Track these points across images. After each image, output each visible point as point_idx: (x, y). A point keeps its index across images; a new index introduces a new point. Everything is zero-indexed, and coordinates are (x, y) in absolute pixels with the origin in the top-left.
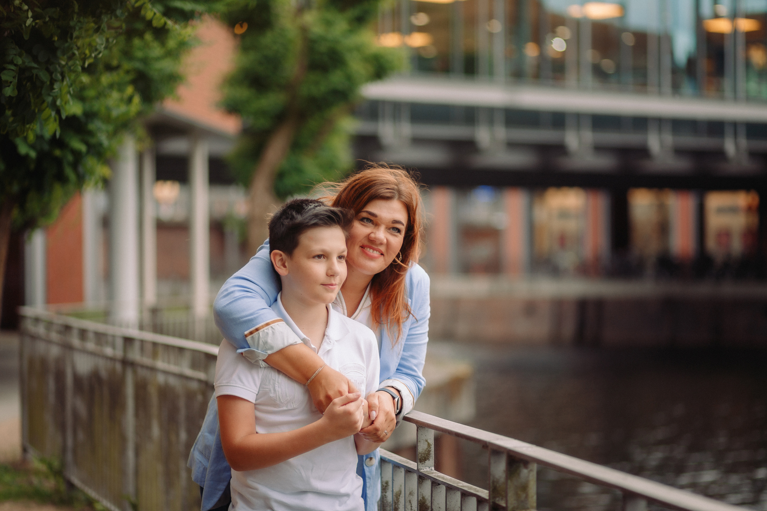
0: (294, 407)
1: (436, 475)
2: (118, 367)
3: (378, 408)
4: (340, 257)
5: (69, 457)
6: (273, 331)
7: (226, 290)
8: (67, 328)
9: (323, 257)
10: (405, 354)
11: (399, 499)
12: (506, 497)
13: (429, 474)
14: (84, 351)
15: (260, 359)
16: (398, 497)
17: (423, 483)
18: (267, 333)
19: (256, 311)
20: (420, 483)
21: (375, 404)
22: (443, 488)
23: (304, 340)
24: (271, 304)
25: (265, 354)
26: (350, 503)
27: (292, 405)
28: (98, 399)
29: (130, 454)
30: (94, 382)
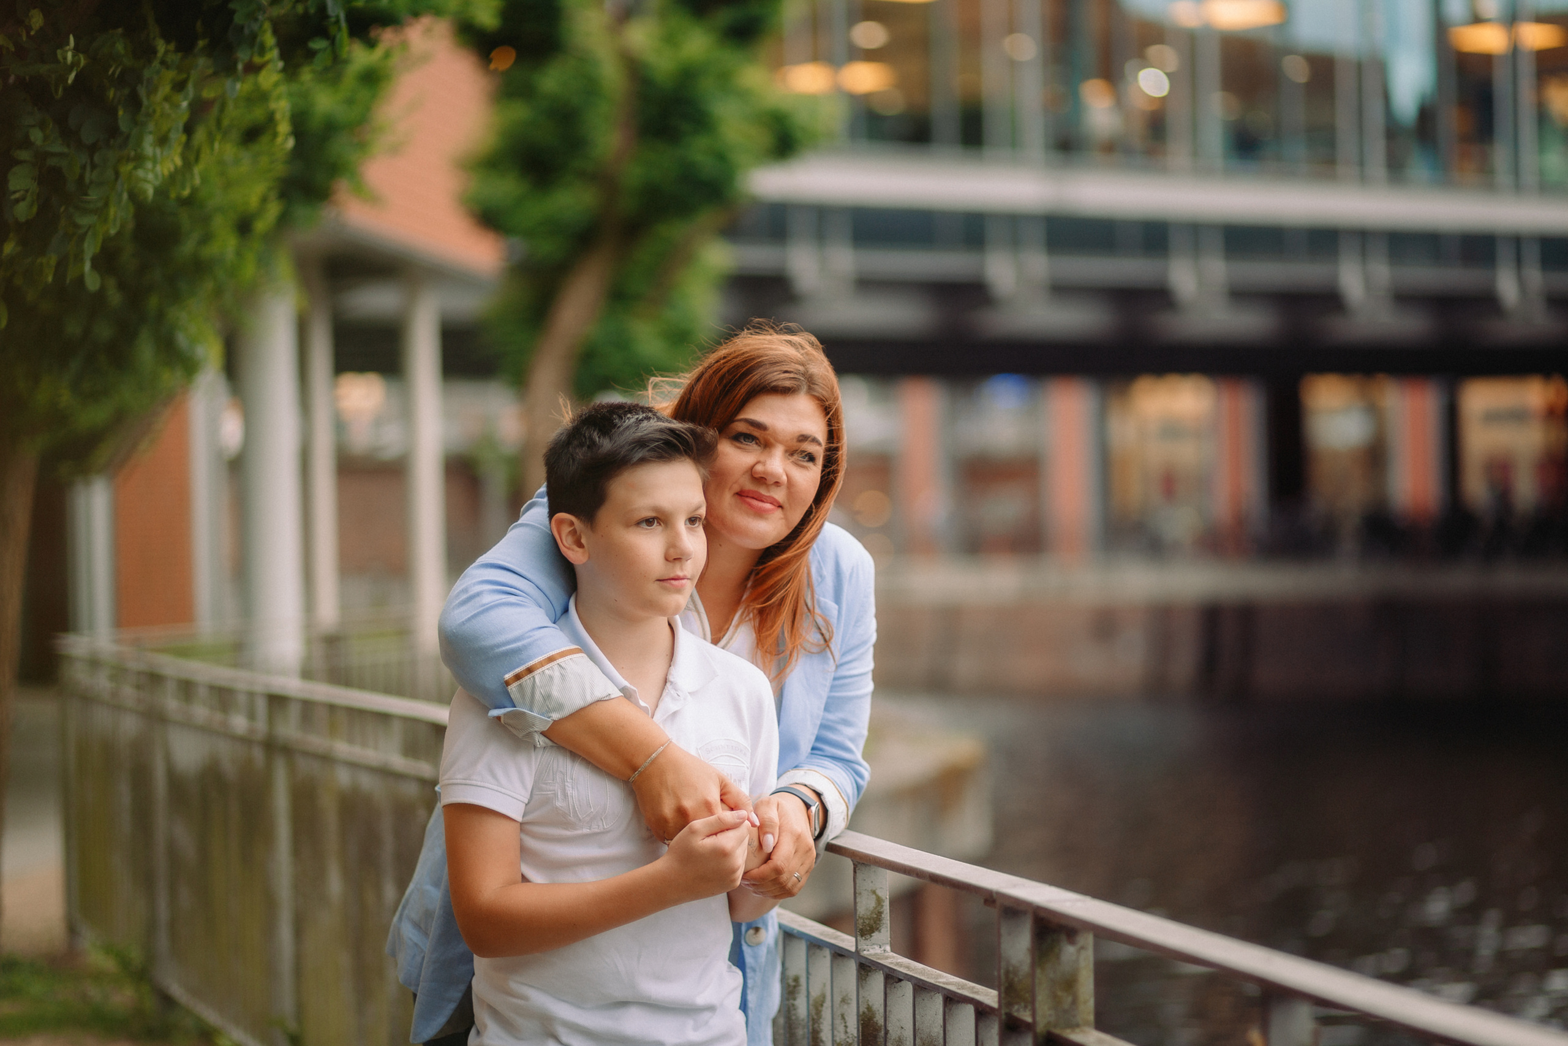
0: (604, 829)
1: (894, 961)
2: (258, 755)
3: (778, 828)
4: (692, 520)
5: (163, 941)
6: (563, 672)
7: (465, 590)
8: (154, 679)
9: (658, 522)
10: (831, 716)
11: (820, 1011)
12: (1031, 1003)
13: (879, 959)
14: (188, 725)
15: (537, 730)
16: (820, 1008)
17: (867, 979)
18: (551, 677)
19: (527, 632)
20: (861, 978)
21: (771, 820)
22: (908, 988)
23: (623, 690)
24: (557, 618)
25: (546, 720)
26: (716, 1024)
27: (601, 824)
28: (220, 824)
30: (213, 790)
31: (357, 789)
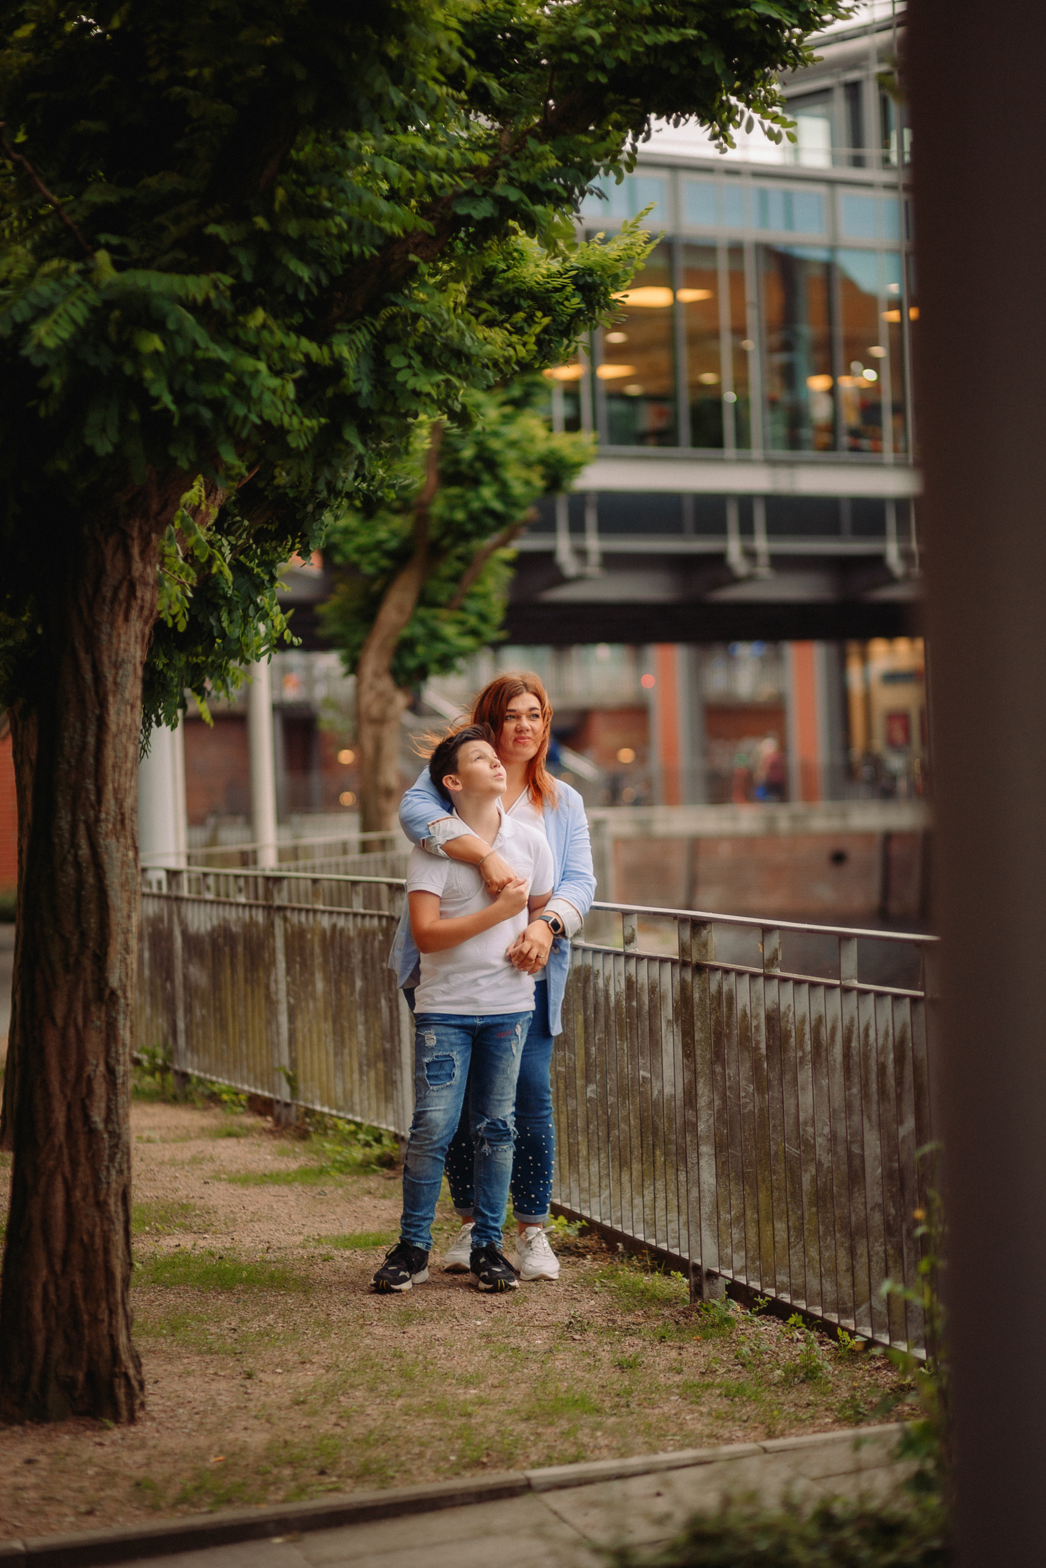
12: (691, 954)
13: (633, 952)
16: (609, 981)
17: (629, 962)
20: (627, 964)
22: (645, 961)
28: (227, 960)
29: (283, 1019)
30: (221, 941)
31: (334, 927)
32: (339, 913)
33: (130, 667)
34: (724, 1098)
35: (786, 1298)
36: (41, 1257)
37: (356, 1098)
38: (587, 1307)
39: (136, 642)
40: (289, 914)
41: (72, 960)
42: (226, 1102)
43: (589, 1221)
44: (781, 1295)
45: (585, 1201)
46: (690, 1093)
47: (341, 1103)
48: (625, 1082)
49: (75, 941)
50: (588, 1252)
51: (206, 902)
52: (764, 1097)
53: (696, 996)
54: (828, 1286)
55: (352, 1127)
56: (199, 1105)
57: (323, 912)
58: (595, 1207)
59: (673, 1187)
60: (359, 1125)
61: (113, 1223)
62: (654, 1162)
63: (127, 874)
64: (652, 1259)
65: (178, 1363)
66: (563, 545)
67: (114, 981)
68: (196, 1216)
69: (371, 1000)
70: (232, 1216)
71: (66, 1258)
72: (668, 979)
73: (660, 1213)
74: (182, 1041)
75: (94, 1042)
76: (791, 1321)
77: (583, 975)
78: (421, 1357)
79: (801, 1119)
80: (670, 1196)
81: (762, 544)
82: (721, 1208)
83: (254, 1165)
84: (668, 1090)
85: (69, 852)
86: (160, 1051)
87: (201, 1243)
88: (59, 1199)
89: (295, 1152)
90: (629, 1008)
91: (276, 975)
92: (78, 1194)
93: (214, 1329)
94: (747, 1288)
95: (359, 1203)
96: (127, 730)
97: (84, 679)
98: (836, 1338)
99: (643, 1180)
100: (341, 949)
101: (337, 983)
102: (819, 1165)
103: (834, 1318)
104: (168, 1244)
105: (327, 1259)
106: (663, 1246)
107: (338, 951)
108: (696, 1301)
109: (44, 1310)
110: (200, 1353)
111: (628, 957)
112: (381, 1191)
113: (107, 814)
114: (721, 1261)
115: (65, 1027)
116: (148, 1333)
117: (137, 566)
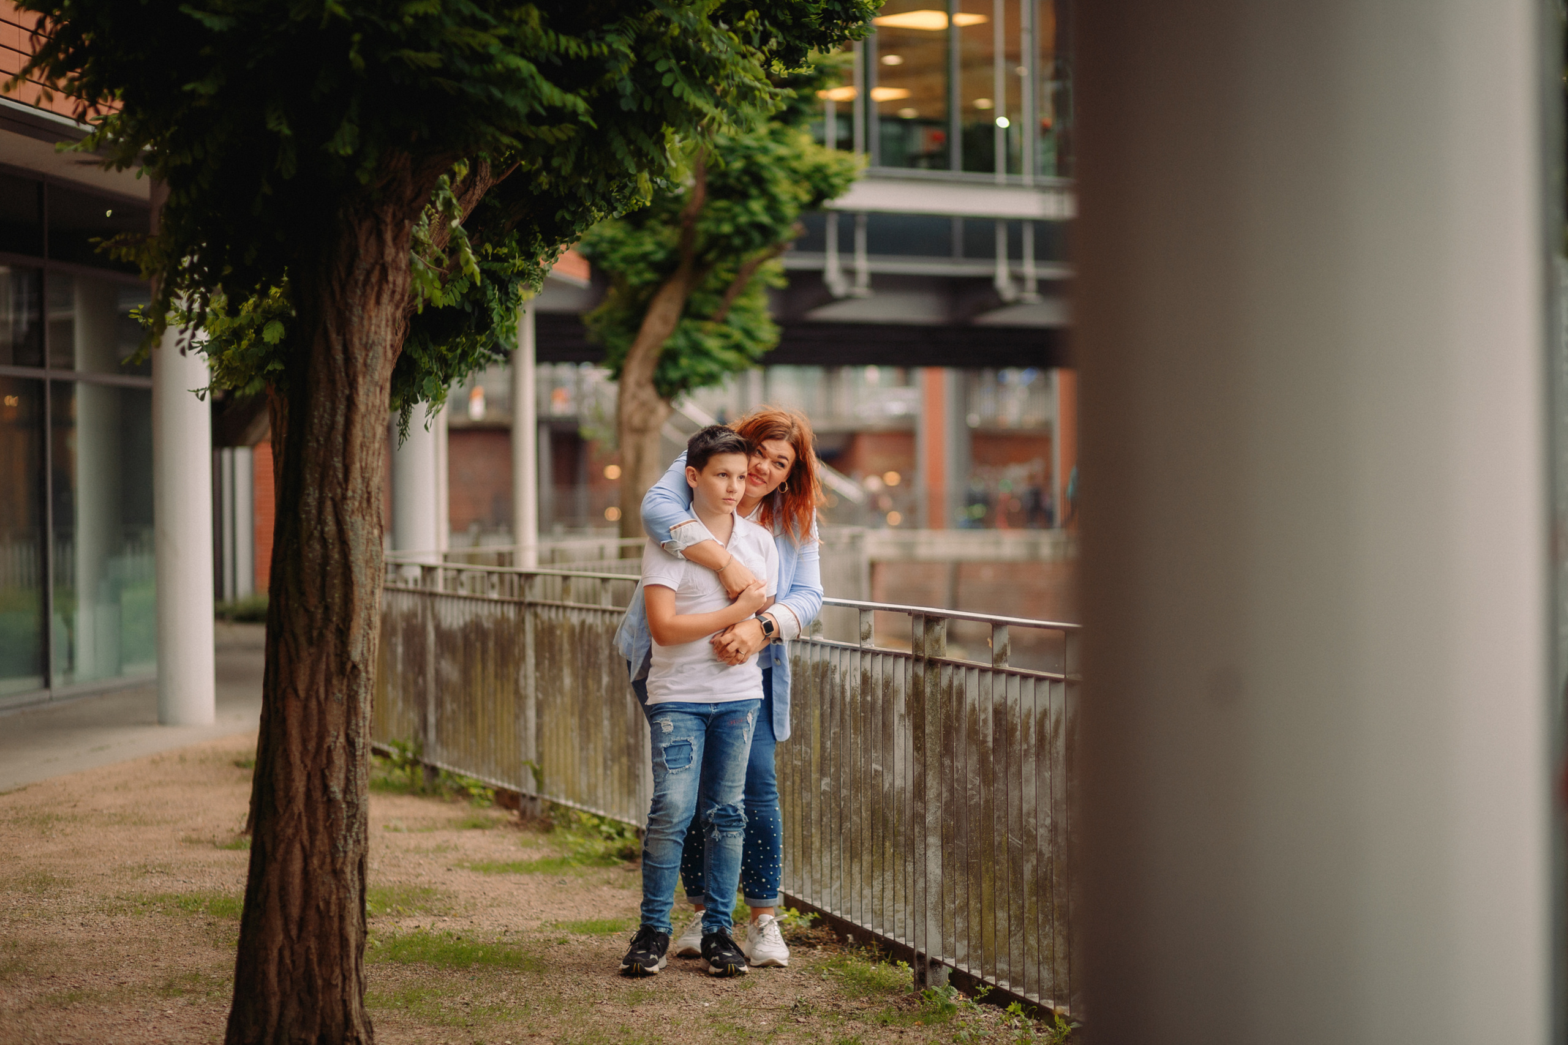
6: (692, 527)
7: (650, 497)
9: (726, 476)
12: (923, 649)
15: (680, 551)
18: (687, 529)
19: (676, 513)
24: (686, 509)
27: (708, 592)
28: (479, 656)
29: (531, 713)
30: (473, 636)
31: (583, 623)
32: (588, 610)
33: (380, 350)
34: (952, 790)
35: (1005, 985)
36: (278, 923)
37: (600, 793)
38: (813, 993)
39: (387, 326)
40: (539, 610)
41: (315, 633)
42: (473, 796)
43: (820, 911)
44: (1000, 983)
45: (817, 893)
46: (920, 785)
47: (585, 797)
48: (858, 775)
49: (319, 614)
50: (819, 943)
51: (459, 598)
52: (989, 790)
53: (928, 690)
54: (1045, 974)
55: (596, 821)
56: (447, 797)
57: (573, 608)
58: (826, 898)
59: (901, 878)
60: (602, 819)
61: (349, 892)
62: (883, 854)
63: (371, 551)
64: (880, 950)
65: (411, 1033)
66: (832, 265)
67: (356, 655)
68: (436, 900)
69: (617, 695)
70: (472, 901)
71: (302, 924)
72: (901, 675)
73: (888, 903)
74: (432, 735)
75: (335, 714)
76: (1011, 1008)
77: (821, 670)
78: (647, 1034)
79: (1024, 810)
80: (898, 886)
81: (1030, 269)
82: (946, 898)
83: (497, 855)
84: (899, 783)
85: (315, 528)
86: (411, 745)
87: (441, 925)
88: (297, 866)
89: (537, 844)
90: (864, 702)
91: (526, 670)
92: (316, 862)
93: (447, 1003)
94: (968, 976)
95: (598, 892)
96: (376, 412)
97: (335, 360)
98: (1053, 1025)
99: (872, 871)
100: (589, 645)
101: (585, 679)
102: (1040, 854)
103: (1050, 1004)
104: (407, 925)
105: (562, 942)
106: (890, 936)
107: (586, 647)
108: (919, 989)
109: (279, 974)
110: (432, 1025)
111: (864, 652)
112: (621, 881)
113: (354, 492)
114: (944, 949)
115: (308, 698)
116: (382, 1005)
117: (390, 252)
